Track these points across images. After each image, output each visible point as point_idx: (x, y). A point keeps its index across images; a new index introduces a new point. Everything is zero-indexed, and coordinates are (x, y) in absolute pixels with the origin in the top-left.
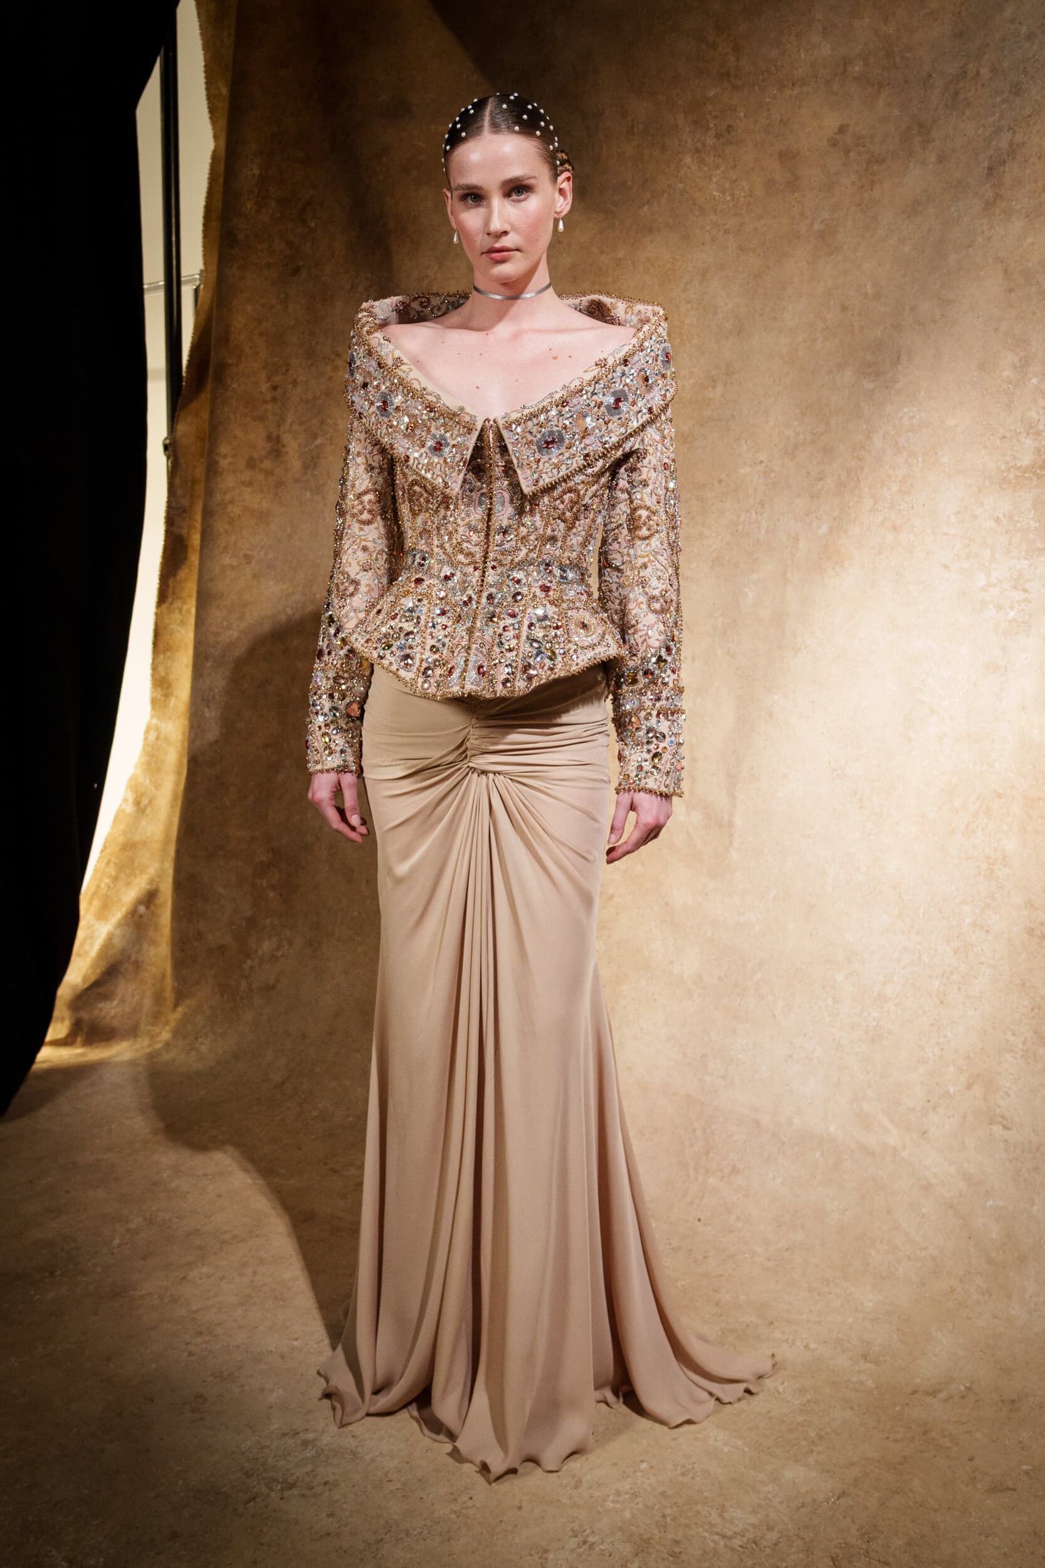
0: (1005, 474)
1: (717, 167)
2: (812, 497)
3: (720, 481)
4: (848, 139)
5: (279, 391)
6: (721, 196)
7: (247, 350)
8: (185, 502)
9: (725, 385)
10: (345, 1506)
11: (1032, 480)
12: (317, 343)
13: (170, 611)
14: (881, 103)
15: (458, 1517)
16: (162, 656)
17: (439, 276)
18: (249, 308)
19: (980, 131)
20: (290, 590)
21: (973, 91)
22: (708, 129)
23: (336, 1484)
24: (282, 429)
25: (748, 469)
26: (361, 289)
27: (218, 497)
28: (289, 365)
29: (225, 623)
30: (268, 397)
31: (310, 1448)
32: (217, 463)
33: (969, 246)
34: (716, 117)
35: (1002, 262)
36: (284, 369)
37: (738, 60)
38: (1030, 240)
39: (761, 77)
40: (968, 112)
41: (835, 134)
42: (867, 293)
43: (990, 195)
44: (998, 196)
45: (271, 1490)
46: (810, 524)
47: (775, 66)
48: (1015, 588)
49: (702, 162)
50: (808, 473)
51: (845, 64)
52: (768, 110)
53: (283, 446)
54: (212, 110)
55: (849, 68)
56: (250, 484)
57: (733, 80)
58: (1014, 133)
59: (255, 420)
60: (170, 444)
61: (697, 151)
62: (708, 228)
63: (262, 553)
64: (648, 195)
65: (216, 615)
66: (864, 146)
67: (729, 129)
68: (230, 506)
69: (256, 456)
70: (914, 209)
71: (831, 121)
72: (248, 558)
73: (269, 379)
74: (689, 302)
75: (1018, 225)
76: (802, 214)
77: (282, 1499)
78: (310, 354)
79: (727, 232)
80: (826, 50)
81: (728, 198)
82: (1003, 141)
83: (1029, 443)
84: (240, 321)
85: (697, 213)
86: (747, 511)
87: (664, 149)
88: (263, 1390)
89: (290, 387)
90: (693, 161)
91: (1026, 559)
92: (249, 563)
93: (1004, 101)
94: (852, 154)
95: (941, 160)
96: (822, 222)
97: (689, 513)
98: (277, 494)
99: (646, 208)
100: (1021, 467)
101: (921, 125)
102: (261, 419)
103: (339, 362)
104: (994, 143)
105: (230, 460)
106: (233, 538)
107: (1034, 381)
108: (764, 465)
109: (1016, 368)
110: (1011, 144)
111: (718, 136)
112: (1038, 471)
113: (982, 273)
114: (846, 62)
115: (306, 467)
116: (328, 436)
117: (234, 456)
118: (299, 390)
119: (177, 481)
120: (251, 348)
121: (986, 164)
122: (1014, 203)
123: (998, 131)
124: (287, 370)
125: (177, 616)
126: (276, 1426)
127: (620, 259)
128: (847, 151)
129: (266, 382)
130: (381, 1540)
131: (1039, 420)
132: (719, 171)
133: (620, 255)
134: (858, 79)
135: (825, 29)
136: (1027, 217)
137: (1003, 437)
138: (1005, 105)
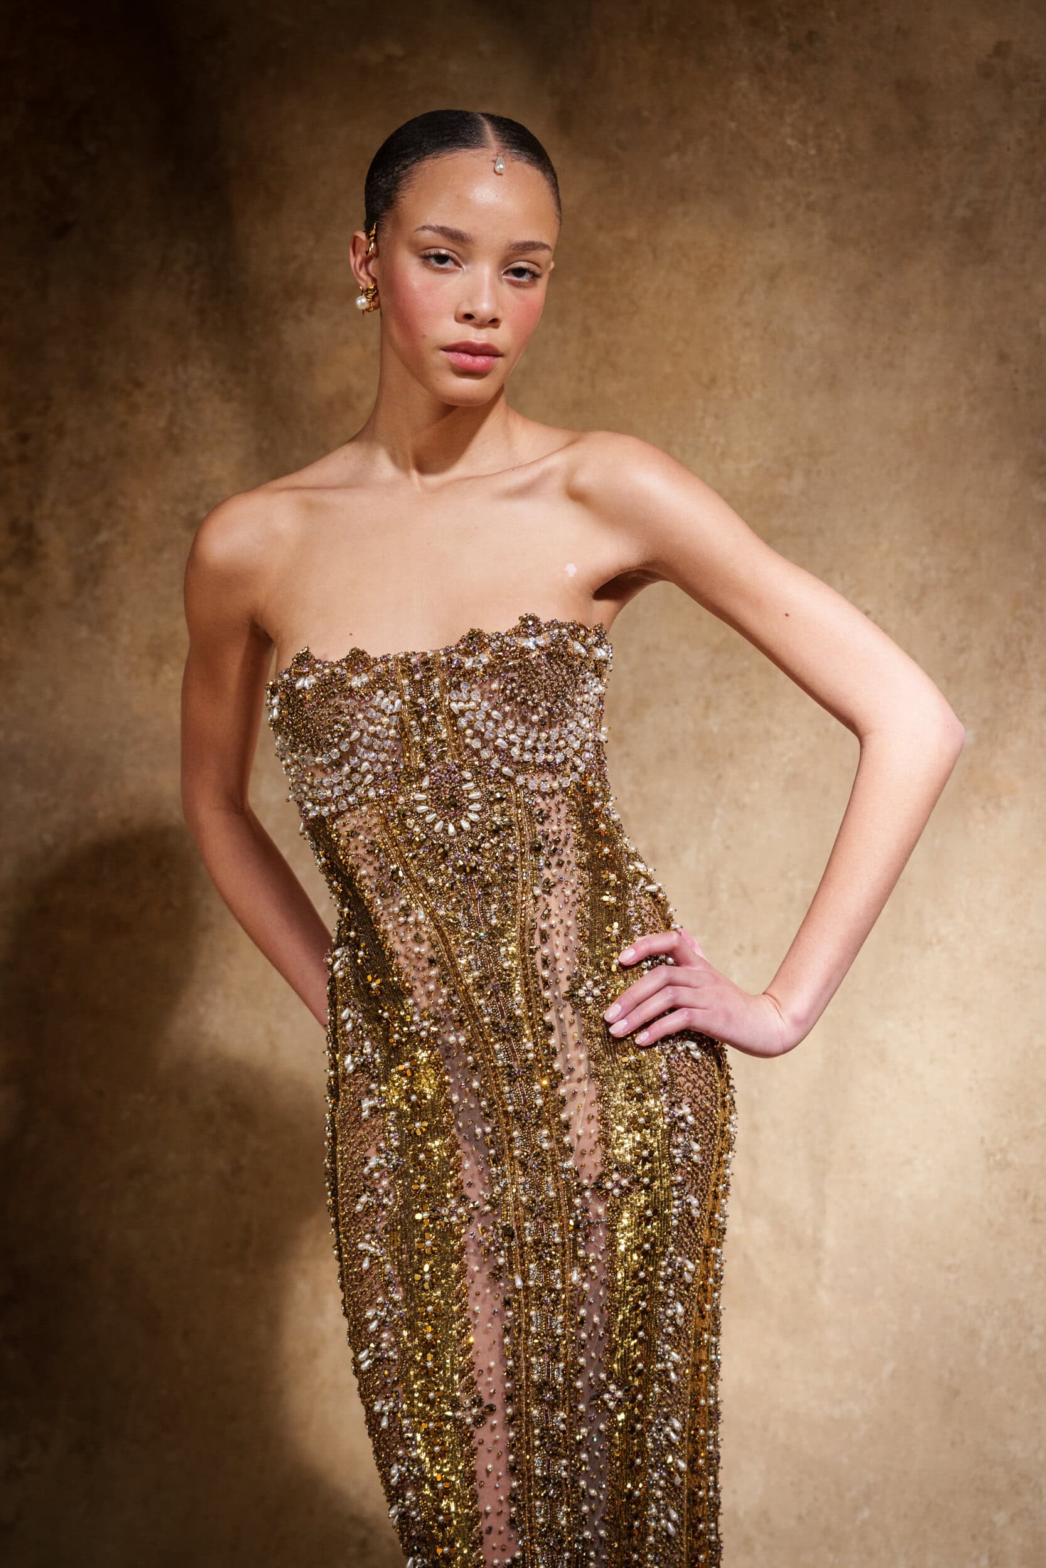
1: (793, 98)
4: (1010, 66)
5: (32, 444)
6: (801, 147)
9: (807, 474)
12: (101, 360)
22: (777, 34)
24: (36, 513)
28: (50, 398)
30: (12, 453)
34: (788, 16)
36: (40, 406)
41: (989, 56)
49: (767, 88)
50: (943, 638)
52: (877, 9)
53: (40, 543)
61: (759, 69)
62: (779, 199)
64: (677, 135)
66: (1037, 81)
67: (811, 36)
71: (983, 35)
73: (13, 423)
74: (747, 324)
76: (936, 188)
78: (87, 381)
79: (810, 207)
81: (813, 152)
85: (759, 173)
87: (702, 60)
89: (52, 437)
90: (752, 85)
94: (1017, 92)
96: (968, 203)
98: (26, 629)
99: (674, 157)
111: (794, 47)
115: (79, 582)
116: (120, 528)
118: (68, 443)
124: (47, 408)
127: (631, 242)
128: (1009, 87)
129: (9, 428)
132: (795, 107)
133: (632, 233)
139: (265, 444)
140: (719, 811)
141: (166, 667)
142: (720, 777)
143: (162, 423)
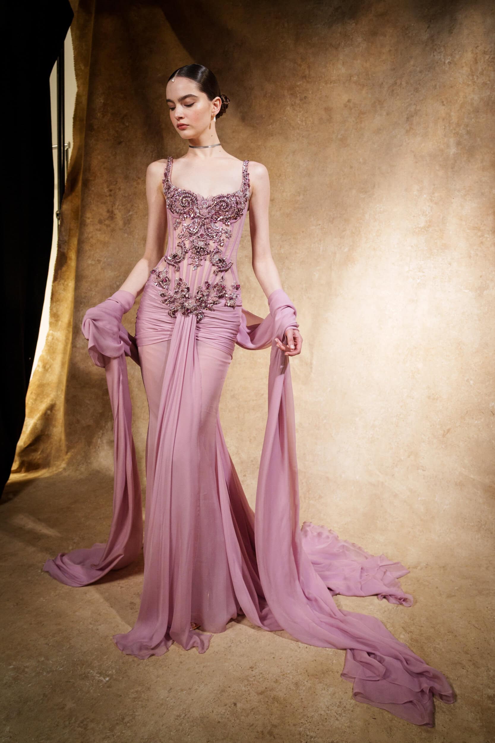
0: (415, 230)
1: (300, 112)
2: (341, 238)
3: (303, 232)
4: (351, 105)
5: (113, 192)
6: (301, 123)
7: (98, 174)
8: (66, 238)
9: (304, 195)
11: (424, 232)
12: (130, 173)
13: (58, 284)
14: (364, 92)
16: (55, 304)
17: (184, 148)
18: (99, 157)
19: (403, 105)
20: (118, 275)
21: (400, 90)
22: (297, 97)
24: (114, 208)
25: (314, 227)
26: (149, 152)
27: (86, 235)
28: (117, 181)
30: (108, 194)
32: (85, 221)
33: (401, 146)
34: (300, 93)
35: (413, 152)
36: (115, 183)
37: (309, 72)
38: (423, 145)
39: (318, 79)
40: (398, 97)
41: (346, 102)
42: (360, 162)
43: (408, 128)
44: (411, 128)
46: (341, 248)
47: (324, 75)
48: (419, 271)
49: (294, 109)
50: (339, 229)
51: (350, 77)
52: (321, 91)
53: (115, 215)
55: (352, 78)
56: (100, 230)
57: (307, 79)
58: (416, 106)
59: (102, 204)
60: (60, 213)
61: (292, 105)
62: (296, 135)
63: (105, 259)
64: (272, 121)
65: (85, 285)
66: (357, 108)
67: (305, 97)
68: (91, 239)
69: (102, 218)
70: (378, 131)
71: (345, 98)
72: (99, 261)
73: (108, 187)
74: (288, 163)
75: (419, 139)
76: (333, 132)
78: (126, 177)
79: (303, 137)
80: (343, 70)
81: (304, 124)
82: (413, 108)
83: (423, 218)
84: (96, 161)
85: (291, 129)
86: (314, 243)
87: (279, 103)
89: (118, 190)
90: (290, 108)
91: (423, 261)
92: (100, 263)
94: (353, 110)
95: (388, 114)
96: (341, 135)
97: (290, 244)
98: (112, 235)
99: (270, 126)
100: (420, 227)
101: (380, 101)
102: (105, 203)
103: (139, 181)
104: (409, 109)
105: (91, 220)
106: (92, 253)
107: (425, 196)
108: (320, 226)
109: (418, 191)
110: (415, 110)
111: (301, 100)
112: (426, 229)
113: (406, 156)
114: (351, 76)
115: (125, 224)
116: (135, 211)
117: (92, 218)
118: (122, 192)
119: (63, 229)
120: (100, 174)
121: (406, 116)
122: (417, 131)
123: (410, 105)
124: (116, 184)
125: (62, 287)
127: (259, 145)
128: (351, 109)
129: (107, 188)
131: (427, 210)
132: (301, 114)
133: (260, 143)
134: (355, 83)
135: (343, 63)
136: (422, 136)
137: (414, 216)
138: (412, 96)
140: (284, 270)
142: (284, 263)
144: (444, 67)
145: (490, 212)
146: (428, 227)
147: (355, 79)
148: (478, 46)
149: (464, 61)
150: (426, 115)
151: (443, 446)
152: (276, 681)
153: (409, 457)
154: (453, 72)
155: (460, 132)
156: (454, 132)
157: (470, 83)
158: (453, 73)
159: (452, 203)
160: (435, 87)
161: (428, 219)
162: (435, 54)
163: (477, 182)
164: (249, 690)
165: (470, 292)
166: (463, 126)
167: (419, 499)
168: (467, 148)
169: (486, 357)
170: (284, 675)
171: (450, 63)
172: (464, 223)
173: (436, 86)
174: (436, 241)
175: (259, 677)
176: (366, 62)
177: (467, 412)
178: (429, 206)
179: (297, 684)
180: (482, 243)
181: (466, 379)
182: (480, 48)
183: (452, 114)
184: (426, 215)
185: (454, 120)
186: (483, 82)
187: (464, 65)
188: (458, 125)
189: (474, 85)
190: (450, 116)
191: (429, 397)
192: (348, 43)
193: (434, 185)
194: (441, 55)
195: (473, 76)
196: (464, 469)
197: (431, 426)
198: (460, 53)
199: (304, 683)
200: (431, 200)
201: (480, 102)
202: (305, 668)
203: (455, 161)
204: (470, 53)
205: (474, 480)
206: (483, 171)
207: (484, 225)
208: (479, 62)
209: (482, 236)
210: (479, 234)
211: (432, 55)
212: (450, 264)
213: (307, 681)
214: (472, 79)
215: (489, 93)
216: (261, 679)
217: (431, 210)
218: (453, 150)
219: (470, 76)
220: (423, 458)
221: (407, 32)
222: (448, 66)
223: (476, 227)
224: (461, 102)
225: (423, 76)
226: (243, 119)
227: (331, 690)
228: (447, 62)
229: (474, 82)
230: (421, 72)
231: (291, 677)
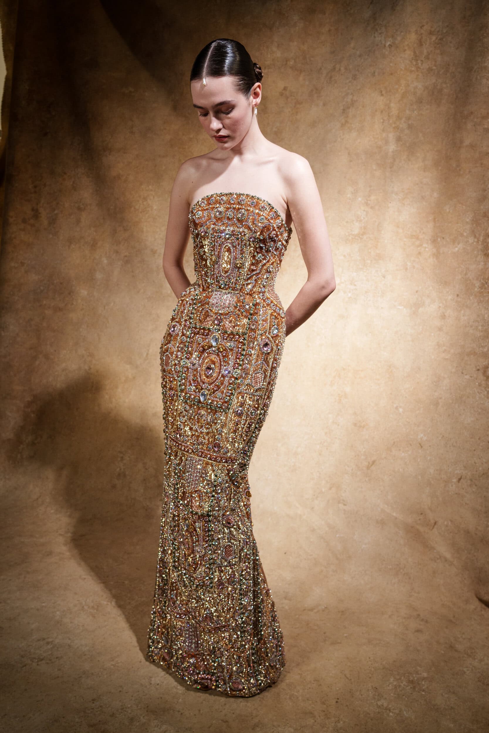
0: (348, 237)
4: (287, 93)
5: (37, 189)
7: (23, 169)
10: (65, 666)
11: (358, 240)
12: (56, 167)
14: (301, 78)
15: (114, 667)
18: (23, 150)
19: (340, 94)
21: (338, 76)
23: (62, 657)
24: (39, 206)
27: (9, 235)
28: (42, 177)
29: (12, 293)
30: (32, 190)
31: (50, 644)
32: (8, 220)
33: (335, 142)
35: (348, 149)
38: (359, 141)
40: (336, 85)
41: (283, 90)
43: (343, 121)
44: (346, 122)
45: (33, 662)
48: (351, 284)
53: (39, 213)
54: (6, 57)
55: (288, 63)
56: (23, 230)
58: (353, 96)
59: (26, 201)
63: (29, 261)
66: (294, 97)
68: (14, 240)
69: (26, 217)
70: (313, 124)
71: (281, 85)
72: (23, 264)
75: (354, 134)
76: (269, 124)
77: (38, 665)
78: (52, 172)
80: (279, 54)
82: (349, 99)
83: (357, 224)
84: (19, 155)
88: (29, 623)
89: (43, 187)
91: (355, 272)
92: (23, 266)
93: (350, 82)
95: (324, 105)
96: (277, 128)
98: (36, 235)
100: (354, 234)
101: (317, 89)
102: (29, 201)
104: (345, 99)
105: (14, 218)
106: (16, 254)
107: (360, 199)
109: (353, 193)
110: (352, 100)
112: (361, 236)
113: (340, 154)
114: (287, 60)
115: (50, 223)
116: (60, 210)
118: (47, 188)
121: (342, 108)
122: (352, 125)
123: (347, 94)
124: (41, 179)
126: (35, 637)
127: (191, 138)
128: (287, 98)
129: (32, 184)
130: (81, 677)
131: (361, 215)
133: (191, 136)
134: (291, 68)
135: (278, 45)
136: (358, 131)
137: (347, 222)
138: (350, 84)
139: (98, 189)
141: (72, 245)
143: (71, 183)
144: (384, 51)
145: (430, 219)
146: (362, 235)
147: (291, 63)
148: (423, 26)
149: (406, 43)
150: (363, 107)
151: (367, 479)
152: (113, 715)
153: (330, 489)
154: (393, 56)
155: (401, 126)
156: (393, 125)
157: (413, 69)
158: (393, 58)
159: (388, 208)
160: (373, 75)
161: (363, 225)
162: (376, 35)
163: (417, 184)
164: (81, 722)
165: (405, 309)
166: (404, 119)
167: (337, 536)
168: (408, 145)
169: (418, 383)
170: (123, 708)
171: (391, 46)
172: (401, 231)
173: (374, 73)
174: (370, 251)
175: (97, 710)
176: (303, 44)
177: (394, 443)
178: (364, 211)
179: (132, 720)
180: (420, 253)
181: (395, 406)
182: (425, 28)
183: (392, 105)
184: (361, 221)
185: (395, 112)
186: (428, 67)
187: (406, 48)
188: (399, 118)
189: (417, 71)
190: (389, 108)
191: (355, 425)
192: (283, 22)
193: (370, 186)
194: (382, 36)
195: (417, 60)
196: (386, 506)
197: (355, 456)
198: (402, 34)
199: (140, 718)
200: (367, 204)
201: (424, 91)
202: (147, 704)
203: (394, 160)
204: (414, 34)
205: (396, 518)
206: (424, 171)
207: (424, 233)
208: (424, 44)
209: (421, 245)
210: (418, 243)
211: (373, 36)
212: (384, 277)
213: (144, 717)
214: (416, 65)
215: (434, 81)
216: (98, 712)
217: (367, 215)
218: (392, 147)
219: (413, 61)
220: (345, 491)
221: (349, 9)
222: (388, 49)
223: (414, 236)
224: (402, 91)
225: (362, 60)
226: (175, 108)
227: (164, 728)
228: (388, 44)
229: (418, 68)
230: (360, 56)
231: (129, 711)
